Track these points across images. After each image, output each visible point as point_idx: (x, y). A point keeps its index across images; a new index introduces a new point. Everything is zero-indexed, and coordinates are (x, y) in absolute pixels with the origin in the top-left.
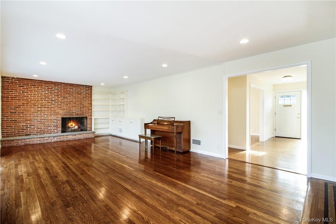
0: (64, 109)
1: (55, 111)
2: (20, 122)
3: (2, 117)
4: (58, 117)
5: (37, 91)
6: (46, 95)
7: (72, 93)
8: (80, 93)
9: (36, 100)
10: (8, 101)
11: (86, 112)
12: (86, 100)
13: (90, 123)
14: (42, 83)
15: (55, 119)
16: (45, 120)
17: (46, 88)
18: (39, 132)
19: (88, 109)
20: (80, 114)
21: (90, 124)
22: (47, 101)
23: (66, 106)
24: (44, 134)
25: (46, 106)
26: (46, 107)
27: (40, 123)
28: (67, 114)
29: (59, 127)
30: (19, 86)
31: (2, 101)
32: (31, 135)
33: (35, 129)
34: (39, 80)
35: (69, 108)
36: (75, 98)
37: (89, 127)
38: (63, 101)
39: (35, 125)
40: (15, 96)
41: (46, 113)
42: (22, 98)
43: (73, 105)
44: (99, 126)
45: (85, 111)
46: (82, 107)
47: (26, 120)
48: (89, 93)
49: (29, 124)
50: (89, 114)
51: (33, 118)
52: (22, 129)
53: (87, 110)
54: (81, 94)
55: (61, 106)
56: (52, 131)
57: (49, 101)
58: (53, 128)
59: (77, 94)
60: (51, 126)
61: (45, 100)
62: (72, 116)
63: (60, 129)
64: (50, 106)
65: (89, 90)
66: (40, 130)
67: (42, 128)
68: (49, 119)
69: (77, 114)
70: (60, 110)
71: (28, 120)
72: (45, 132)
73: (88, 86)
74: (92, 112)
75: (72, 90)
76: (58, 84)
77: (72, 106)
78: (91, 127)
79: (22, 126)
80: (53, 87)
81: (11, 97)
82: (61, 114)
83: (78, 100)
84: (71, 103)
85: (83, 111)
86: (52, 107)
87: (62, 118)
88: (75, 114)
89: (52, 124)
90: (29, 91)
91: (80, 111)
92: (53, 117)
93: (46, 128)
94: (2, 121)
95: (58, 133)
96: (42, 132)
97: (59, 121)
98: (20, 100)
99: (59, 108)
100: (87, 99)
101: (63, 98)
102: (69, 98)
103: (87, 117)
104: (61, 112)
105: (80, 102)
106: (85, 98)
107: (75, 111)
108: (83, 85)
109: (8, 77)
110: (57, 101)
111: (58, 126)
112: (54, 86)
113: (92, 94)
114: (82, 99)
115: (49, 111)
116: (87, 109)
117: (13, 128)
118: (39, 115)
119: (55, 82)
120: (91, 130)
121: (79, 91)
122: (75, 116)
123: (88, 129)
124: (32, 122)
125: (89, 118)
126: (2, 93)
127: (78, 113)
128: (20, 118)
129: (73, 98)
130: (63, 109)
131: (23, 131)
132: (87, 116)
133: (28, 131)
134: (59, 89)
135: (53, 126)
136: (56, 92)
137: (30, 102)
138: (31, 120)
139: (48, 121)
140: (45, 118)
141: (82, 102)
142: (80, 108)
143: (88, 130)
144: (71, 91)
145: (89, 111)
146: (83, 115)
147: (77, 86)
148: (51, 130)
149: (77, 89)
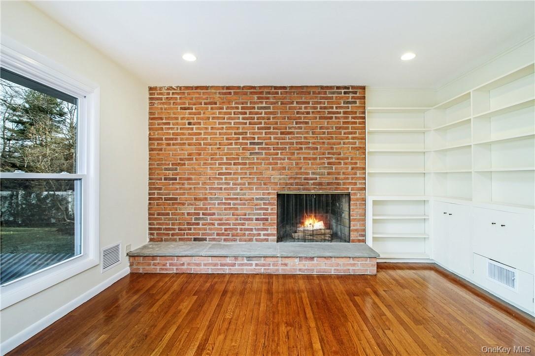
0: (284, 168)
1: (261, 173)
2: (183, 204)
3: (150, 189)
4: (269, 194)
5: (218, 118)
6: (238, 128)
7: (305, 118)
8: (329, 113)
9: (216, 144)
10: (161, 150)
11: (347, 178)
12: (347, 138)
13: (360, 215)
14: (230, 93)
15: (262, 199)
16: (236, 199)
17: (240, 106)
18: (223, 234)
19: (353, 169)
20: (329, 184)
21: (359, 220)
22: (241, 144)
23: (289, 159)
24: (235, 240)
25: (240, 161)
26: (239, 164)
27: (225, 209)
28: (291, 184)
29: (270, 224)
30: (181, 108)
31: (151, 150)
32: (205, 240)
33: (213, 224)
34: (223, 88)
35: (297, 164)
36: (313, 133)
37: (356, 230)
38: (282, 143)
39: (214, 214)
40: (173, 134)
41: (240, 181)
42: (187, 139)
43: (309, 154)
44: (391, 229)
45: (344, 173)
46: (334, 160)
47: (195, 199)
48: (356, 113)
49: (201, 209)
50: (355, 184)
51: (211, 194)
52: (188, 224)
53: (350, 170)
54: (331, 118)
55: (276, 159)
56: (254, 235)
57: (246, 144)
58: (256, 225)
59: (320, 118)
60: (251, 219)
61: (236, 144)
62: (304, 189)
63: (273, 230)
64: (249, 159)
65: (355, 102)
66: (226, 230)
67: (229, 224)
68: (247, 197)
69: (320, 184)
70: (274, 172)
71: (200, 200)
72: (237, 235)
73: (353, 87)
74: (365, 178)
75: (306, 108)
76: (269, 93)
77: (305, 158)
78: (364, 230)
79: (188, 214)
80: (255, 103)
81: (167, 139)
82: (276, 184)
83: (322, 138)
84: (301, 148)
85: (339, 174)
86: (254, 163)
87: (278, 195)
88: (314, 184)
89: (254, 214)
90: (202, 119)
91: (329, 174)
92: (256, 193)
93: (239, 224)
94: (150, 199)
95: (267, 240)
96: (229, 235)
97: (270, 204)
98: (184, 144)
99: (270, 164)
100: (351, 133)
101: (282, 133)
102: (298, 133)
103: (349, 195)
104: (276, 176)
105: (328, 144)
106: (343, 131)
107: (313, 173)
108: (338, 88)
109: (161, 88)
110: (266, 144)
111: (267, 220)
112: (259, 98)
113: (364, 113)
114: (335, 133)
115: (246, 173)
116: (350, 167)
117: (170, 219)
118: (224, 187)
119: (260, 87)
120: (364, 241)
121: (325, 108)
122: (313, 192)
123: (353, 236)
124: (209, 204)
125: (357, 200)
126: (150, 129)
127: (324, 181)
128: (184, 194)
129: (307, 133)
130: (280, 169)
131: (190, 229)
132: (350, 191)
133: (200, 229)
134: (269, 108)
135: (257, 219)
136: (263, 118)
137: (204, 149)
138: (206, 199)
139: (244, 204)
140: (238, 194)
141: (334, 144)
142: (329, 163)
143: (353, 241)
144: (303, 110)
145: (355, 174)
146: (336, 189)
147: (319, 93)
148: (251, 230)
149: (320, 103)
